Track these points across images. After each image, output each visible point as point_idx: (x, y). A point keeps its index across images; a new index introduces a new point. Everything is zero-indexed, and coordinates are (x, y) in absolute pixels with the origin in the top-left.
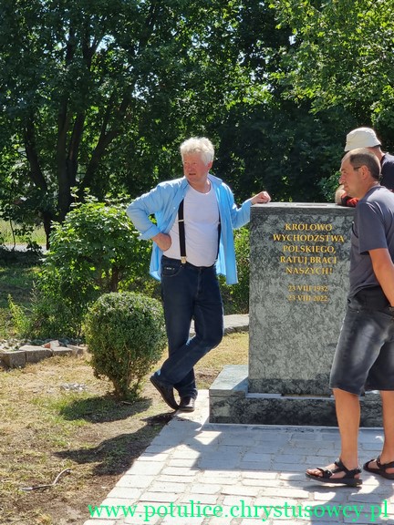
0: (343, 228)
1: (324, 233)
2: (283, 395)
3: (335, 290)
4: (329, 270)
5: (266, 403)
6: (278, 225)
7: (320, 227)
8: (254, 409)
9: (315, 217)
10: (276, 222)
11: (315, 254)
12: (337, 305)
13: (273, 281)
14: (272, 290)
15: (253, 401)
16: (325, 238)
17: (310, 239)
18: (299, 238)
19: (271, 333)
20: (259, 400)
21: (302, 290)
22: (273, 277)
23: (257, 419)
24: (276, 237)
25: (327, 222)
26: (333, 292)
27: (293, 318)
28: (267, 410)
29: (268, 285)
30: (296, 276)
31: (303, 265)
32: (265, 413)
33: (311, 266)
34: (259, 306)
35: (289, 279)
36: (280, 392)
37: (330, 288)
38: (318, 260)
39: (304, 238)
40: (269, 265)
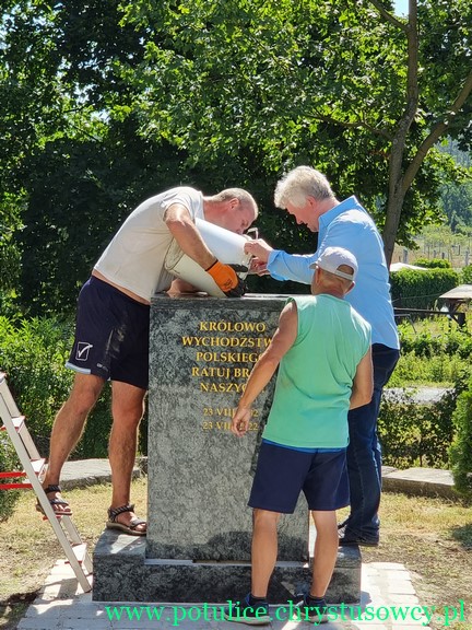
1: (255, 335)
2: (194, 561)
5: (173, 572)
6: (190, 324)
7: (248, 327)
8: (156, 580)
9: (241, 313)
10: (186, 320)
11: (240, 365)
13: (181, 400)
14: (181, 414)
15: (154, 569)
16: (256, 342)
17: (235, 343)
18: (219, 342)
19: (180, 474)
20: (164, 568)
21: (223, 414)
22: (182, 396)
23: (159, 595)
24: (186, 340)
25: (259, 320)
27: (209, 453)
28: (174, 581)
29: (174, 407)
30: (215, 395)
31: (223, 379)
32: (171, 586)
33: (236, 381)
34: (162, 436)
35: (204, 400)
36: (191, 557)
37: (262, 411)
38: (245, 372)
39: (225, 342)
40: (176, 380)
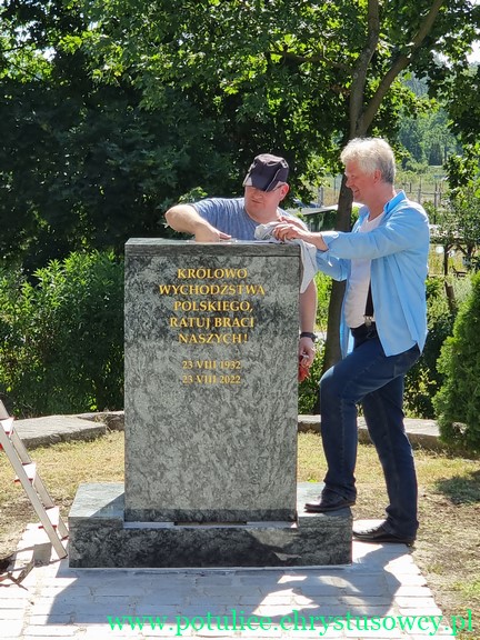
0: (262, 274)
1: (236, 282)
2: (176, 524)
3: (252, 366)
4: (243, 338)
5: (153, 535)
6: (167, 272)
7: (229, 273)
8: (135, 544)
9: (221, 259)
10: (162, 267)
11: (221, 314)
12: (256, 389)
13: (159, 354)
14: (158, 367)
15: (134, 533)
16: (237, 289)
17: (215, 291)
18: (198, 290)
19: (158, 432)
20: (144, 532)
21: (203, 367)
22: (159, 349)
23: (140, 560)
24: (164, 288)
25: (240, 266)
26: (249, 371)
27: (190, 408)
28: (155, 545)
29: (151, 359)
30: (195, 347)
31: (203, 329)
32: (152, 550)
33: (216, 331)
34: (139, 392)
35: (183, 352)
36: (172, 520)
37: (245, 364)
38: (226, 322)
39: (205, 290)
40: (154, 331)
